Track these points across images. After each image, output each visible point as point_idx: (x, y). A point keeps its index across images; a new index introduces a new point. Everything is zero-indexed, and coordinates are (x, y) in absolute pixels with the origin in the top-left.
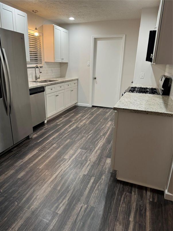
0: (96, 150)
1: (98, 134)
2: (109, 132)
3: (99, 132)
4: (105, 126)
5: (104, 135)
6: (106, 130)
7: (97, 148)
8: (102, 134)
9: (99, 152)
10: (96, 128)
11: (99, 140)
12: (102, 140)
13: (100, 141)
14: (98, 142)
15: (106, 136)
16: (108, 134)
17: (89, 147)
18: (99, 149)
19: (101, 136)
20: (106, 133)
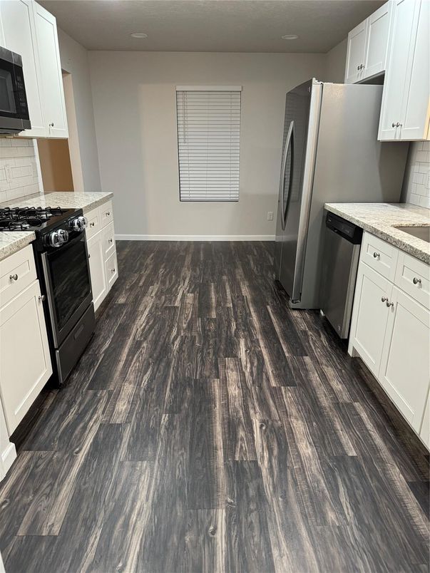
0: (148, 309)
1: (155, 342)
2: (124, 357)
3: (155, 349)
4: (139, 384)
5: (137, 345)
6: (135, 365)
7: (146, 313)
8: (145, 345)
9: (141, 308)
10: (168, 365)
11: (147, 327)
12: (139, 330)
13: (145, 326)
14: (147, 323)
15: (130, 342)
16: (126, 350)
17: (162, 312)
18: (143, 312)
19: (145, 339)
20: (132, 353)
